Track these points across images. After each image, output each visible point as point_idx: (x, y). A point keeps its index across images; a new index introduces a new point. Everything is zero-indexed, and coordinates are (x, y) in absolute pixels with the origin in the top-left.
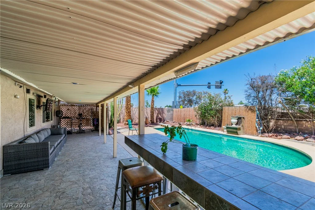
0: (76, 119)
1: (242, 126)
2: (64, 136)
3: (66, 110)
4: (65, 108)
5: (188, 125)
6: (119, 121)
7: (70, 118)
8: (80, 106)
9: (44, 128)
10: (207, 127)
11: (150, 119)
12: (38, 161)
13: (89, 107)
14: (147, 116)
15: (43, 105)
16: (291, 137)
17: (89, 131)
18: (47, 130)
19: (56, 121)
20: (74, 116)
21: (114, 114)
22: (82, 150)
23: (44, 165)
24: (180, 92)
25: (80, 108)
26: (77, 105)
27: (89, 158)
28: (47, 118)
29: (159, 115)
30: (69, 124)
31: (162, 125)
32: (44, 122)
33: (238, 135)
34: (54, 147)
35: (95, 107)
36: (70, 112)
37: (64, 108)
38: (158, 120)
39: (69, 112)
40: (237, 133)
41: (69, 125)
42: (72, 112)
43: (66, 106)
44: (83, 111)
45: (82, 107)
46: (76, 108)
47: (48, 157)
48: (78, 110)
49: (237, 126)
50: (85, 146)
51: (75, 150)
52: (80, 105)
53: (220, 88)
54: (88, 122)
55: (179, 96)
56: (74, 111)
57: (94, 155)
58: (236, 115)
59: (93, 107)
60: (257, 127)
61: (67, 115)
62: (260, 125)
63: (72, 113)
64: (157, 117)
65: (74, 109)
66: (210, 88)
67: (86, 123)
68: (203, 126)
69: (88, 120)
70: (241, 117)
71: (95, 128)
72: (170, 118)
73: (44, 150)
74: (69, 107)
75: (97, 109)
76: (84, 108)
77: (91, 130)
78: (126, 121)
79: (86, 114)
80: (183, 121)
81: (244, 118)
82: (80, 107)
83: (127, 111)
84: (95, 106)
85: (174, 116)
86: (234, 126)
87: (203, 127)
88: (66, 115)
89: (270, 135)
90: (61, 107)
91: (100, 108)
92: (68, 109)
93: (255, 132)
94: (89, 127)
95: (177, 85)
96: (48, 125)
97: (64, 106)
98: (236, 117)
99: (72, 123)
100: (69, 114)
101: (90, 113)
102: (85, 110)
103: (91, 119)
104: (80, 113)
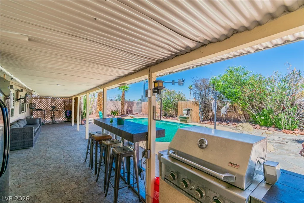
0: (48, 111)
1: (190, 116)
2: (39, 125)
3: (38, 103)
6: (91, 113)
7: (43, 110)
9: (20, 119)
10: (168, 118)
11: (120, 112)
12: (24, 142)
13: (62, 100)
14: (118, 109)
15: (21, 99)
16: (220, 123)
17: (61, 122)
18: (24, 120)
19: (29, 112)
20: (46, 108)
21: (86, 106)
22: (58, 136)
23: (29, 144)
26: (49, 98)
27: (65, 140)
28: (22, 110)
29: (129, 108)
31: (131, 117)
32: (20, 113)
33: (187, 123)
35: (68, 100)
36: (42, 105)
37: (36, 101)
38: (128, 112)
40: (186, 121)
42: (45, 105)
43: (39, 99)
44: (56, 104)
45: (55, 100)
46: (49, 101)
47: (33, 139)
48: (50, 103)
49: (187, 116)
50: (60, 133)
51: (51, 136)
52: (53, 98)
53: (182, 85)
54: (60, 113)
56: (47, 104)
57: (69, 138)
58: (187, 107)
59: (66, 100)
60: (200, 116)
62: (202, 115)
64: (128, 109)
65: (47, 102)
66: (174, 85)
67: (58, 114)
68: (165, 117)
69: (60, 112)
71: (67, 119)
72: (139, 110)
73: (29, 133)
74: (41, 100)
75: (70, 102)
76: (56, 101)
77: (63, 121)
78: (98, 113)
79: (58, 106)
81: (191, 110)
82: (53, 100)
83: (98, 104)
85: (143, 108)
86: (185, 116)
88: (38, 107)
89: (208, 122)
90: (33, 100)
91: (73, 101)
92: (40, 102)
93: (198, 120)
94: (61, 119)
95: (145, 82)
97: (36, 99)
98: (187, 109)
99: (44, 115)
100: (41, 107)
101: (63, 105)
102: (57, 103)
103: (64, 111)
104: (53, 105)
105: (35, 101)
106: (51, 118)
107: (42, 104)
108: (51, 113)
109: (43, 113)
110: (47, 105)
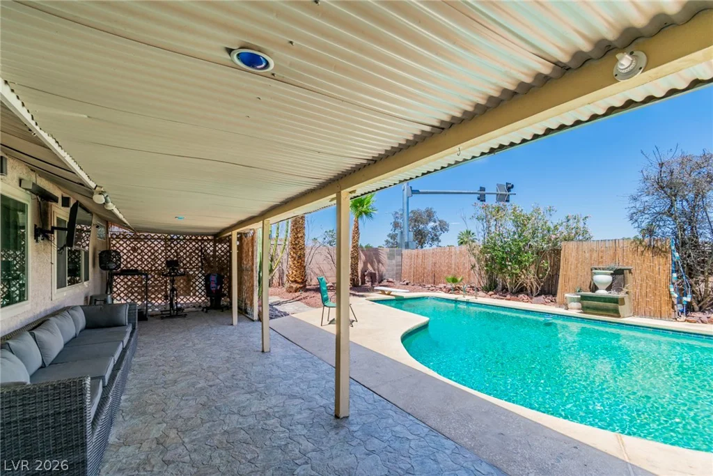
0: (156, 276)
1: (627, 293)
2: (129, 329)
3: (129, 251)
4: (125, 245)
5: (450, 290)
7: (142, 274)
8: (169, 240)
9: (62, 307)
13: (194, 243)
15: (57, 228)
17: (194, 309)
18: (71, 312)
19: (98, 281)
20: (151, 268)
22: (203, 383)
24: (396, 213)
25: (170, 246)
26: (159, 238)
28: (72, 273)
29: (369, 266)
30: (136, 292)
31: (383, 292)
32: (61, 285)
33: (619, 317)
34: (104, 383)
35: (211, 244)
36: (139, 257)
37: (121, 245)
38: (367, 279)
39: (136, 257)
40: (616, 313)
41: (136, 294)
42: (146, 257)
43: (129, 239)
44: (178, 254)
45: (175, 243)
46: (159, 246)
48: (163, 251)
49: (614, 294)
50: (205, 366)
51: (175, 382)
52: (169, 237)
53: (506, 200)
54: (190, 283)
55: (394, 222)
56: (153, 254)
59: (205, 243)
60: (676, 295)
61: (132, 266)
63: (146, 260)
64: (364, 270)
65: (153, 248)
66: (484, 201)
67: (185, 286)
68: (495, 294)
69: (189, 279)
70: (623, 270)
71: (210, 301)
72: (395, 273)
74: (136, 242)
76: (179, 246)
77: (200, 306)
78: (292, 282)
79: (185, 262)
80: (431, 281)
81: (630, 270)
82: (169, 243)
83: (294, 255)
84: (211, 240)
85: (405, 267)
86: (602, 292)
87: (495, 296)
88: (129, 265)
90: (114, 242)
92: (134, 249)
95: (410, 192)
96: (74, 295)
97: (121, 239)
98: (608, 269)
99: (146, 286)
100: (136, 263)
101: (197, 259)
102: (181, 251)
103: (200, 275)
104: (169, 259)
105: (118, 245)
106: (166, 299)
107: (139, 254)
108: (166, 282)
109: (141, 282)
110: (153, 257)
